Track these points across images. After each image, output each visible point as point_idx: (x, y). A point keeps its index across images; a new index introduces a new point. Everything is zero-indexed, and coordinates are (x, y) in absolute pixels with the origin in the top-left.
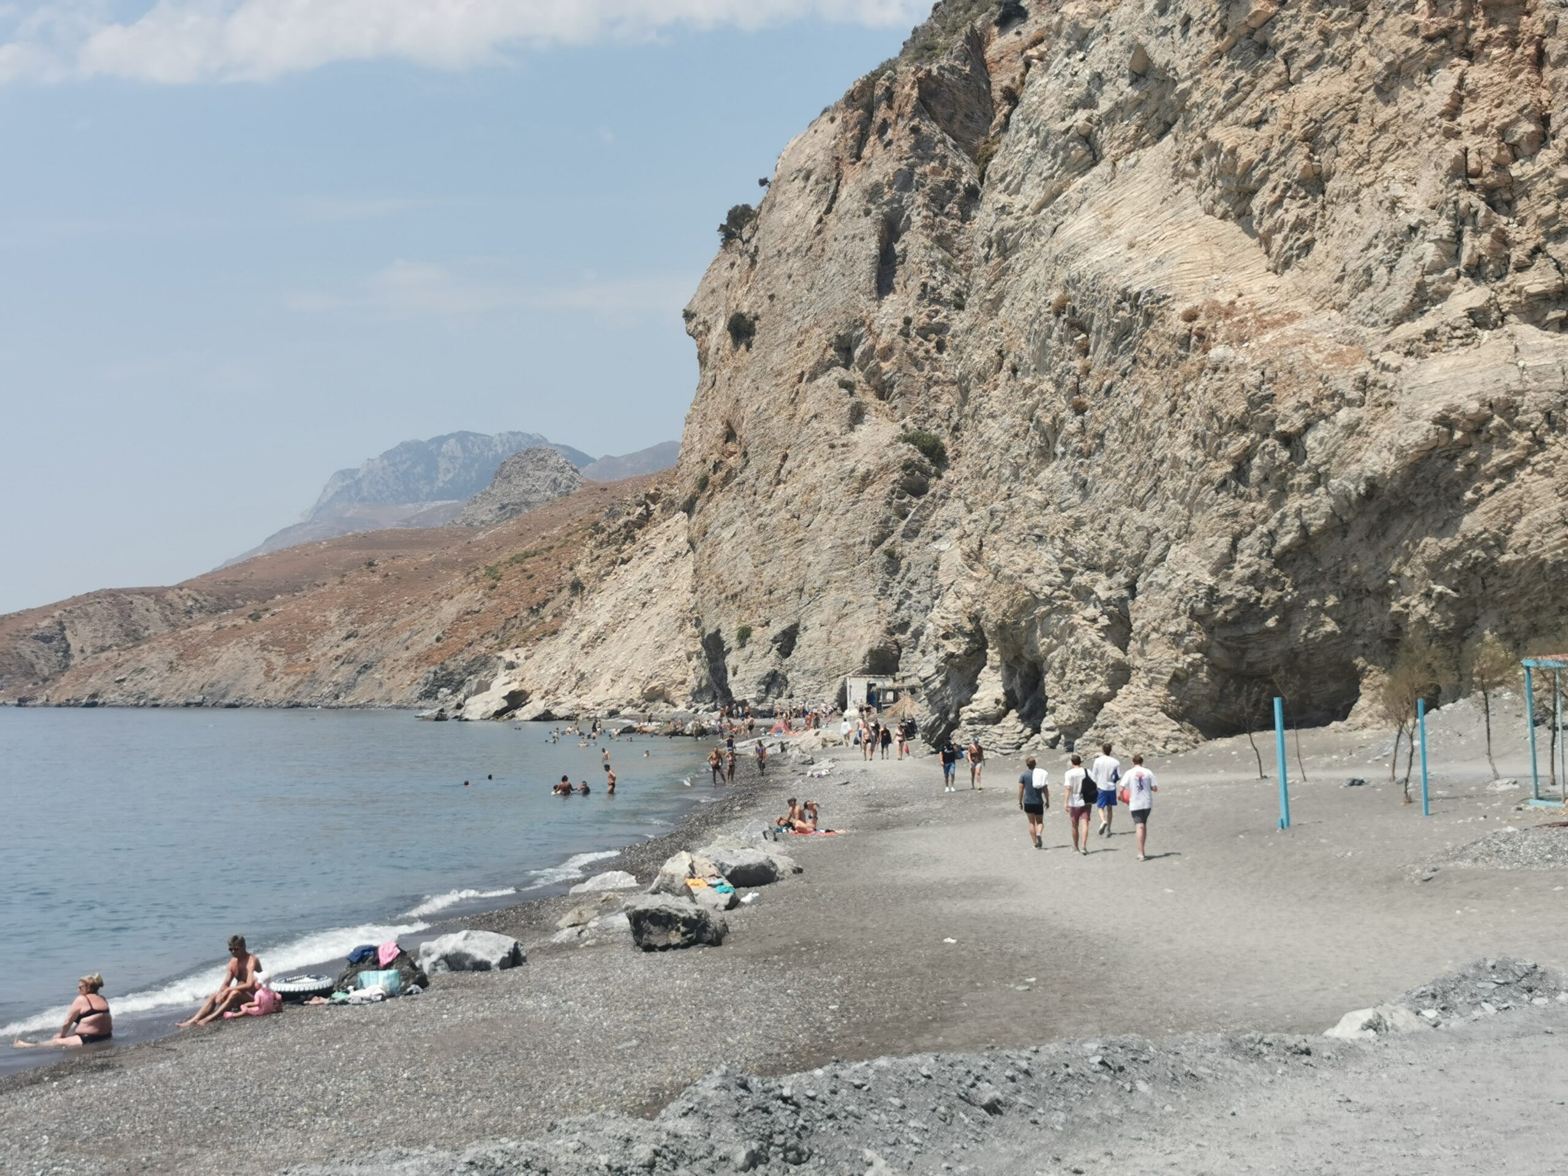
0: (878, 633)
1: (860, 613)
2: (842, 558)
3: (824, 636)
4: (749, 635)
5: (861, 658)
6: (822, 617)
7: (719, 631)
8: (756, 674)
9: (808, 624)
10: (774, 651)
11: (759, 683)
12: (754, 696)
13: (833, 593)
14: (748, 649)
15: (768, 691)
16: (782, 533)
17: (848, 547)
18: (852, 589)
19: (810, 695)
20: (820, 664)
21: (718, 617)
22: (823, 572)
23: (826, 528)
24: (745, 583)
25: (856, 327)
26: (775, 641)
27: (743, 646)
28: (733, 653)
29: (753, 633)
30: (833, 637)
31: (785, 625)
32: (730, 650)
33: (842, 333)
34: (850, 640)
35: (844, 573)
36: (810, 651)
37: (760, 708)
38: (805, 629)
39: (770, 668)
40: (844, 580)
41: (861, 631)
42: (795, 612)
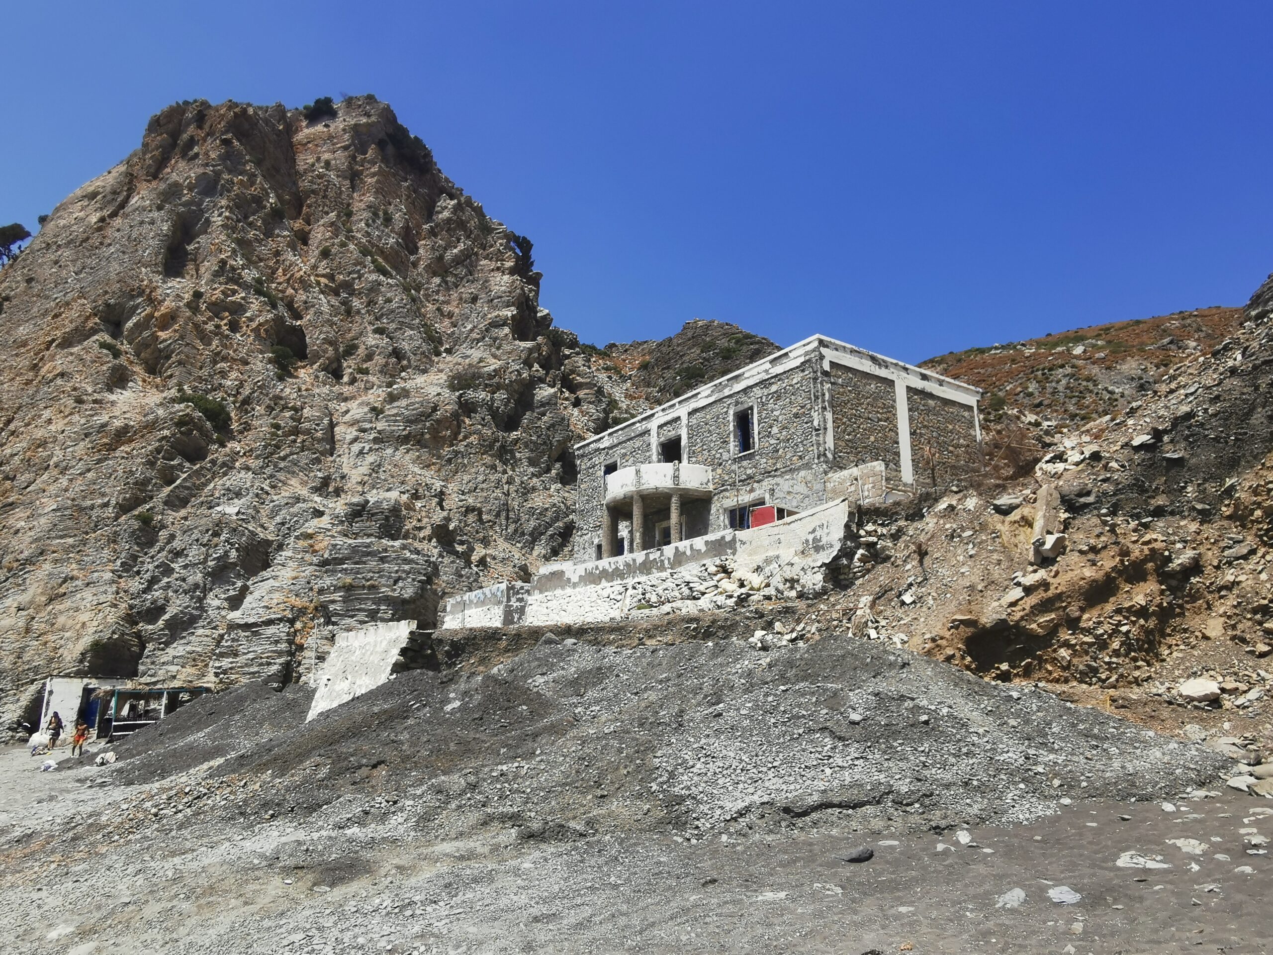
0: (111, 619)
1: (88, 594)
2: (69, 523)
3: (21, 624)
5: (76, 654)
6: (24, 598)
13: (47, 566)
17: (81, 509)
18: (79, 562)
20: (7, 664)
22: (38, 540)
23: (52, 489)
25: (133, 297)
30: (35, 625)
33: (112, 301)
34: (63, 629)
35: (70, 541)
40: (67, 550)
41: (84, 617)
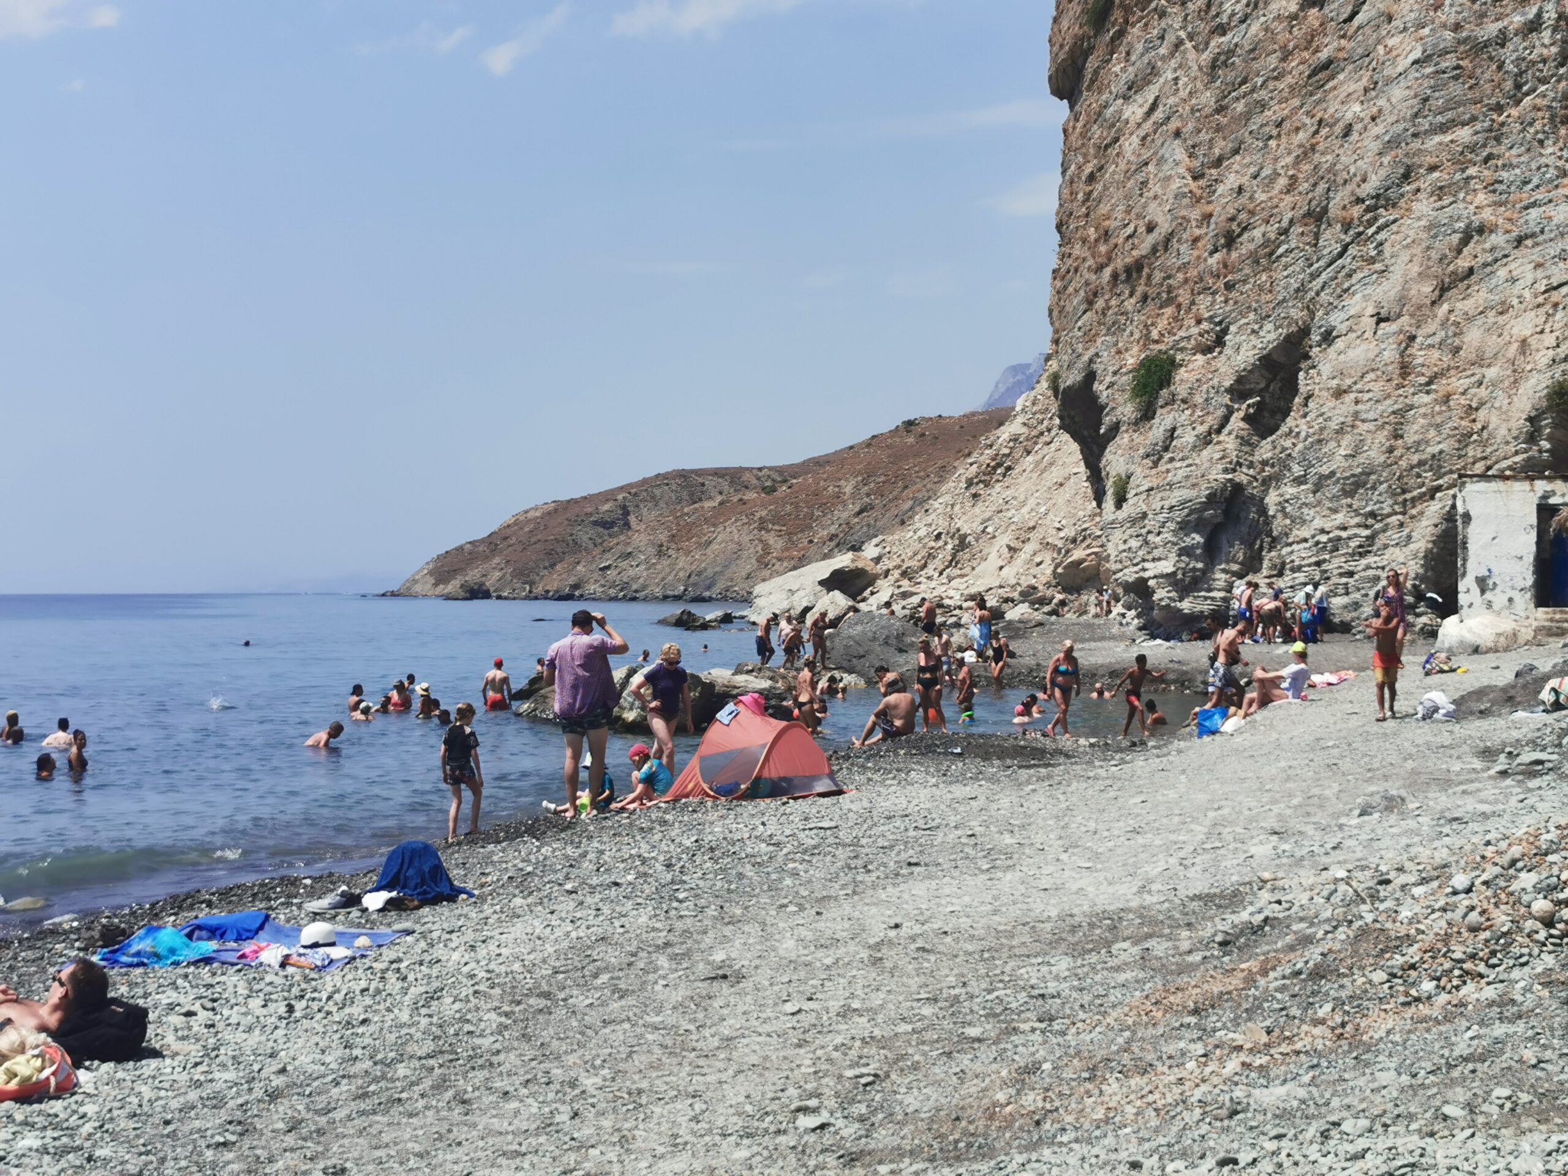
1: (1522, 265)
2: (1457, 89)
3: (1390, 354)
4: (1166, 380)
5: (1518, 421)
6: (1386, 291)
7: (1091, 377)
8: (1177, 496)
9: (1336, 319)
10: (1236, 422)
11: (1184, 527)
12: (1167, 566)
13: (1424, 206)
14: (1164, 420)
15: (1211, 552)
16: (1273, 61)
17: (1478, 48)
18: (1491, 187)
19: (1335, 564)
20: (1374, 454)
21: (1090, 338)
22: (1393, 143)
24: (1164, 226)
26: (1239, 390)
27: (1147, 414)
28: (1123, 439)
29: (1181, 374)
30: (1419, 356)
31: (1271, 336)
32: (1115, 429)
34: (1480, 361)
35: (1464, 134)
36: (1341, 410)
37: (1186, 605)
38: (1328, 338)
39: (1217, 476)
40: (1462, 158)
41: (1523, 325)
42: (1301, 290)
